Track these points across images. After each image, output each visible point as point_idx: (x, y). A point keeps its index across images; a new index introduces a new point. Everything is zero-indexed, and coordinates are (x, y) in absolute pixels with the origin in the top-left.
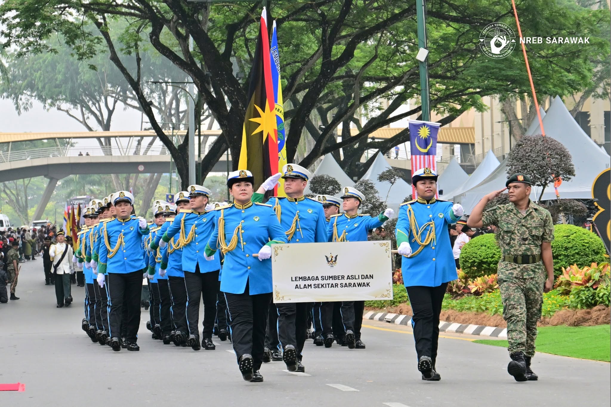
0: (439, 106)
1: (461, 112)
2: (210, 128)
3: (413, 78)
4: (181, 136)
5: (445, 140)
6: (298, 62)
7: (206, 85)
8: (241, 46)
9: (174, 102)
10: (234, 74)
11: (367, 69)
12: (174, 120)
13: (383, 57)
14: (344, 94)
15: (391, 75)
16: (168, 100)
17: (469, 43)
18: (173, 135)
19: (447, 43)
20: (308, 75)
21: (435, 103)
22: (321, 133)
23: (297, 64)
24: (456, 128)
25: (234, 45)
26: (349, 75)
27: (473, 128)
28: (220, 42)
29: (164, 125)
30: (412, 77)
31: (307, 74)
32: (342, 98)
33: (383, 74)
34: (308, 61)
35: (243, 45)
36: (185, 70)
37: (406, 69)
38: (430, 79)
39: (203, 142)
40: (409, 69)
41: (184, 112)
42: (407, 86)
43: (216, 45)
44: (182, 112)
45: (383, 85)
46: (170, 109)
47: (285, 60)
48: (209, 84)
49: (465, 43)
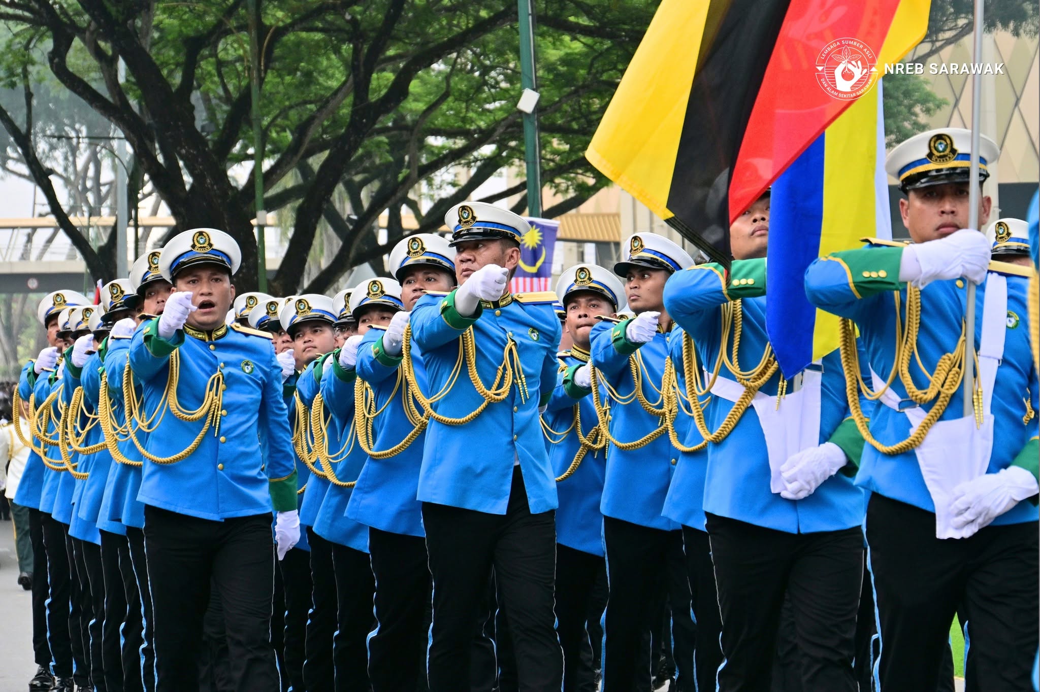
0: (557, 180)
1: (595, 189)
2: (155, 212)
3: (512, 132)
4: (105, 227)
5: (569, 236)
6: (311, 102)
7: (148, 142)
8: (209, 73)
9: (92, 167)
10: (198, 125)
11: (434, 114)
12: (91, 197)
13: (460, 95)
14: (391, 159)
15: (473, 127)
16: (81, 162)
17: (611, 70)
18: (89, 226)
19: (573, 69)
20: (328, 126)
21: (549, 176)
22: (351, 227)
23: (309, 106)
24: (587, 216)
25: (198, 72)
26: (400, 124)
27: (617, 215)
28: (173, 67)
29: (74, 209)
30: (510, 130)
31: (326, 123)
32: (387, 166)
33: (460, 124)
34: (327, 101)
35: (214, 72)
36: (112, 118)
37: (500, 115)
38: (542, 134)
39: (142, 237)
40: (505, 115)
41: (110, 184)
42: (502, 146)
43: (165, 72)
44: (105, 185)
45: (460, 143)
46: (85, 178)
47: (288, 99)
48: (153, 142)
49: (604, 71)
